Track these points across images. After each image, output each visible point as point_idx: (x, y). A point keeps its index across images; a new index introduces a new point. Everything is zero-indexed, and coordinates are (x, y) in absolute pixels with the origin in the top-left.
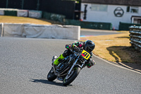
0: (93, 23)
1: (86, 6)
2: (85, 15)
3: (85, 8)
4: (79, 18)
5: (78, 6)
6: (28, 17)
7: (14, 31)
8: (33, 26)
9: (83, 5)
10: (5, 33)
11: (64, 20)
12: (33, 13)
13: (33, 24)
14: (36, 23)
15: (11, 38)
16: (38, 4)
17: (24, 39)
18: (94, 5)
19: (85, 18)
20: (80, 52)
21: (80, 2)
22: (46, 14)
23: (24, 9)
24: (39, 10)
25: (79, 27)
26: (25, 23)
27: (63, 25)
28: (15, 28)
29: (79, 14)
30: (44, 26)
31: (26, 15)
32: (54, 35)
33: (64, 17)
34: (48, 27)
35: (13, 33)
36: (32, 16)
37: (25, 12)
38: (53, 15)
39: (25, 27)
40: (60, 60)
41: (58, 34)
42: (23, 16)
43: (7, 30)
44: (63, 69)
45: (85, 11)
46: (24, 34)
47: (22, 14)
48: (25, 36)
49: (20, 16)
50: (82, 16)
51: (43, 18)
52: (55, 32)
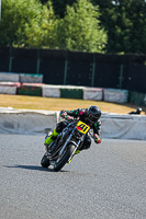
6: (103, 100)
8: (113, 118)
12: (112, 94)
13: (112, 114)
16: (121, 78)
20: (76, 124)
22: (136, 95)
24: (123, 88)
31: (100, 98)
36: (111, 99)
37: (96, 92)
40: (53, 138)
42: (93, 100)
47: (93, 96)
49: (89, 99)
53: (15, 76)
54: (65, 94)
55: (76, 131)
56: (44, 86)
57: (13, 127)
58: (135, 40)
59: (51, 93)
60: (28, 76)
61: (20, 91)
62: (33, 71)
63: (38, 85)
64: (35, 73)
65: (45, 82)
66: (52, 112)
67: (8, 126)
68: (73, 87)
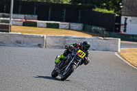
0: (133, 36)
1: (126, 19)
2: (125, 27)
3: (125, 21)
4: (119, 31)
5: (119, 19)
6: (69, 29)
7: (56, 43)
8: (74, 38)
9: (123, 18)
10: (47, 45)
11: (105, 32)
12: (74, 25)
14: (77, 35)
15: (53, 50)
16: (79, 17)
18: (134, 18)
19: (125, 31)
20: (77, 51)
21: (120, 15)
22: (87, 26)
23: (66, 21)
24: (80, 23)
25: (120, 39)
27: (103, 37)
28: (57, 40)
29: (119, 26)
31: (68, 28)
32: (95, 47)
33: (104, 29)
35: (55, 45)
36: (74, 28)
37: (66, 24)
38: (94, 28)
39: (67, 39)
40: (61, 59)
41: (99, 46)
42: (64, 29)
43: (49, 41)
44: (62, 67)
45: (126, 24)
47: (64, 26)
50: (122, 29)
51: (84, 30)
52: (96, 44)
53: (23, 16)
54: (49, 26)
55: (77, 56)
56: (38, 21)
57: (20, 43)
59: (42, 25)
60: (30, 16)
61: (25, 24)
62: (32, 13)
63: (34, 21)
65: (39, 19)
66: (42, 35)
67: (18, 42)
68: (53, 22)
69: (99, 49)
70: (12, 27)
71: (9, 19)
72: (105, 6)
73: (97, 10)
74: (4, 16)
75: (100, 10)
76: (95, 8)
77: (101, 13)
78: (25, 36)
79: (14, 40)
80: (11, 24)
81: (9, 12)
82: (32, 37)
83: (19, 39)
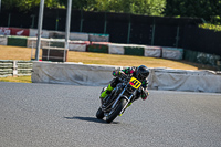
6: (161, 57)
11: (218, 63)
12: (169, 51)
13: (169, 69)
14: (174, 66)
16: (177, 38)
17: (155, 91)
20: (128, 80)
22: (190, 53)
24: (179, 47)
26: (157, 67)
27: (216, 70)
30: (186, 73)
31: (158, 55)
32: (202, 86)
33: (217, 57)
34: (193, 73)
36: (168, 56)
37: (156, 49)
38: (200, 55)
39: (157, 74)
40: (108, 92)
41: (208, 85)
42: (153, 57)
44: (108, 103)
46: (155, 85)
47: (153, 53)
48: (157, 88)
49: (149, 56)
51: (184, 59)
52: (203, 82)
53: (86, 36)
54: (128, 52)
55: (129, 86)
56: (110, 44)
57: (82, 80)
58: (190, 6)
59: (116, 51)
60: (97, 35)
61: (89, 49)
62: (100, 31)
64: (102, 33)
65: (111, 41)
66: (116, 67)
67: (79, 78)
68: (135, 46)
69: (209, 89)
70: (69, 53)
71: (63, 40)
72: (218, 20)
73: (205, 26)
74: (55, 36)
75: (211, 27)
76: (202, 23)
77: (213, 31)
78: (90, 68)
79: (71, 74)
80: (67, 48)
81: (64, 29)
82: (101, 69)
83: (79, 72)
